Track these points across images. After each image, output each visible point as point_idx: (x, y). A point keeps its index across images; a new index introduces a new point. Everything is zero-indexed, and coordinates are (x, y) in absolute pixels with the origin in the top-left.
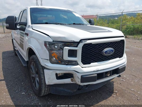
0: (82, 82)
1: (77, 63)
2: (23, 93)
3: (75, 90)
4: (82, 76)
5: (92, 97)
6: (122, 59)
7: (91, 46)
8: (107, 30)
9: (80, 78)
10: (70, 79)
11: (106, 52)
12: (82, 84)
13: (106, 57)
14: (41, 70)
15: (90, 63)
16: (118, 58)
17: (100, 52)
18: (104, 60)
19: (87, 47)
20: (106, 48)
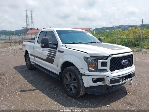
0: (110, 83)
1: (107, 71)
2: (61, 97)
3: (105, 90)
4: (111, 79)
5: (113, 96)
6: (132, 68)
7: (115, 59)
8: (121, 48)
9: (110, 81)
10: (102, 82)
11: (124, 63)
12: (111, 85)
13: (123, 66)
14: (80, 77)
15: (114, 71)
16: (130, 67)
17: (120, 63)
18: (122, 69)
19: (113, 59)
20: (123, 60)
